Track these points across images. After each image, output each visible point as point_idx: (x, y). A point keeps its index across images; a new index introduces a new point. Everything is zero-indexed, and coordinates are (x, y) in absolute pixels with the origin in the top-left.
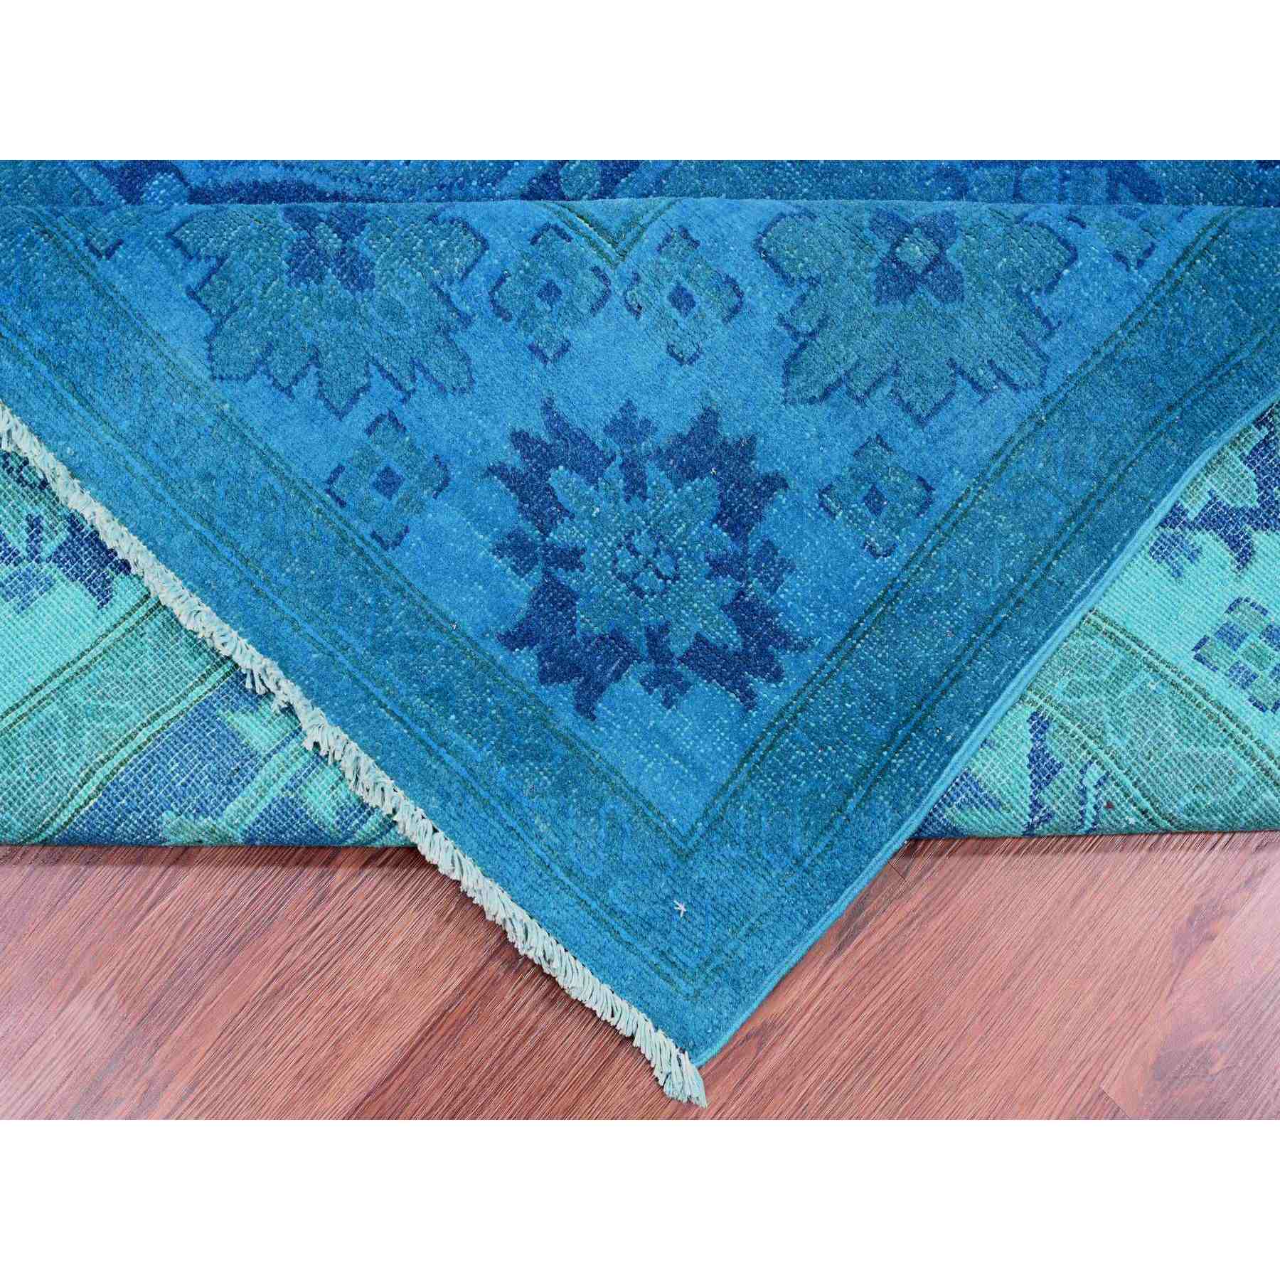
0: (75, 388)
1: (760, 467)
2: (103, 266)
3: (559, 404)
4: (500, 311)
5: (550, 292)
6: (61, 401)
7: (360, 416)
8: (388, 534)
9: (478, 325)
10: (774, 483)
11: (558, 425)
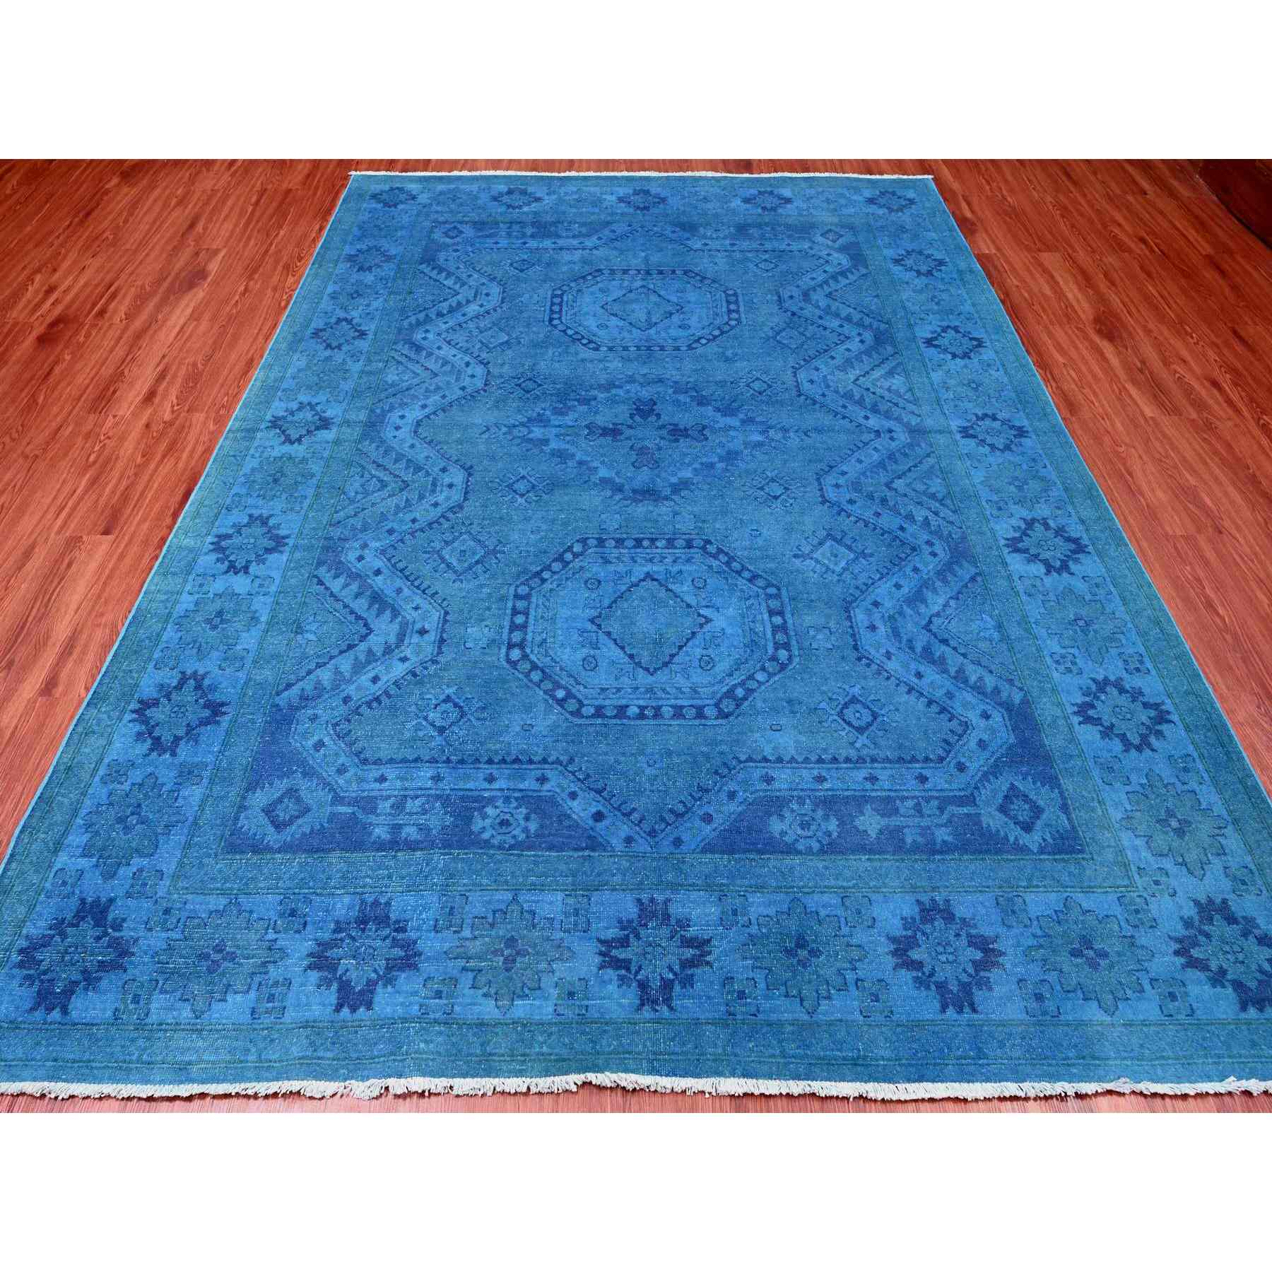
0: (1094, 1058)
1: (1218, 901)
2: (1062, 1018)
3: (1173, 934)
4: (1136, 926)
5: (1137, 912)
6: (1095, 1065)
7: (1147, 987)
8: (1189, 1012)
9: (1137, 935)
10: (1224, 901)
11: (1179, 940)
